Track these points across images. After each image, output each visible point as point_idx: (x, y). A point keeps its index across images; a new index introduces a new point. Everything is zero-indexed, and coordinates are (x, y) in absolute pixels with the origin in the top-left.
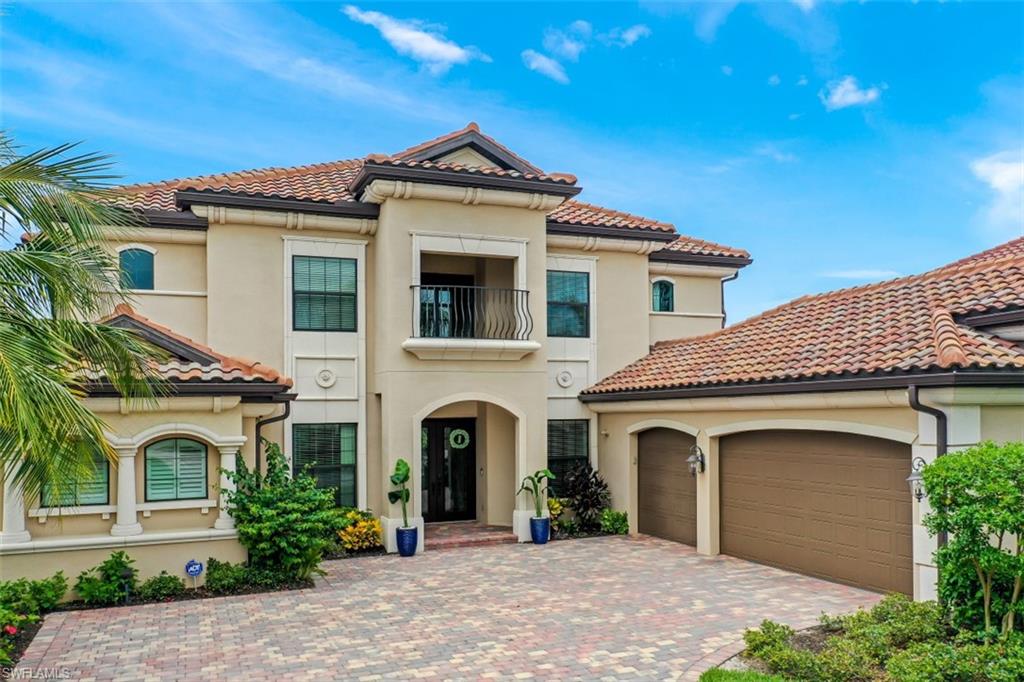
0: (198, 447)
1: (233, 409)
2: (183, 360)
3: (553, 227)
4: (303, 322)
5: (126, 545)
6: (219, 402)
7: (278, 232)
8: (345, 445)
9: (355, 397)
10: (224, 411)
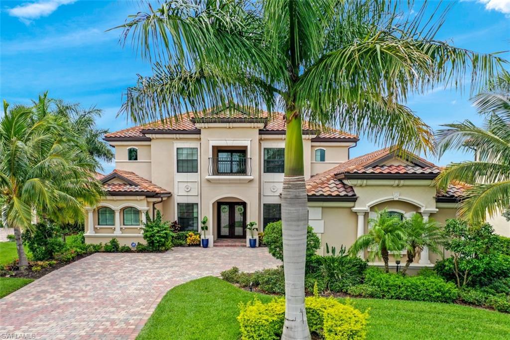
0: (137, 212)
1: (144, 199)
2: (131, 185)
3: (261, 132)
4: (181, 169)
5: (117, 237)
6: (138, 198)
7: (171, 140)
8: (195, 210)
9: (197, 194)
10: (141, 200)
